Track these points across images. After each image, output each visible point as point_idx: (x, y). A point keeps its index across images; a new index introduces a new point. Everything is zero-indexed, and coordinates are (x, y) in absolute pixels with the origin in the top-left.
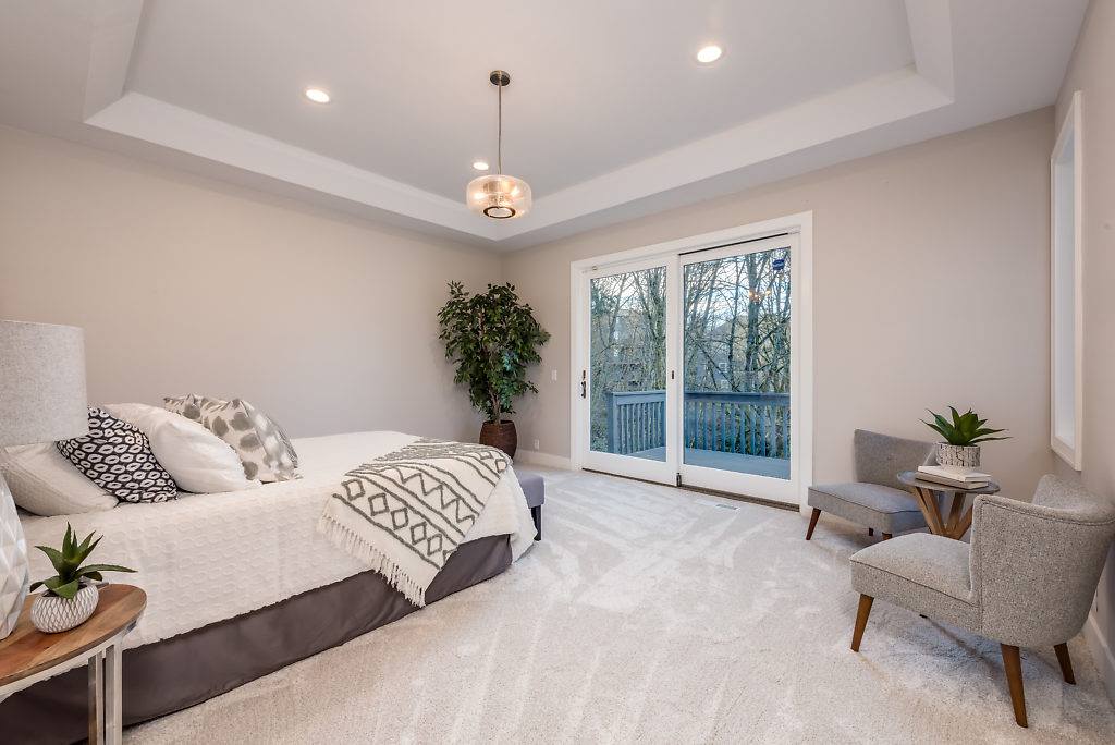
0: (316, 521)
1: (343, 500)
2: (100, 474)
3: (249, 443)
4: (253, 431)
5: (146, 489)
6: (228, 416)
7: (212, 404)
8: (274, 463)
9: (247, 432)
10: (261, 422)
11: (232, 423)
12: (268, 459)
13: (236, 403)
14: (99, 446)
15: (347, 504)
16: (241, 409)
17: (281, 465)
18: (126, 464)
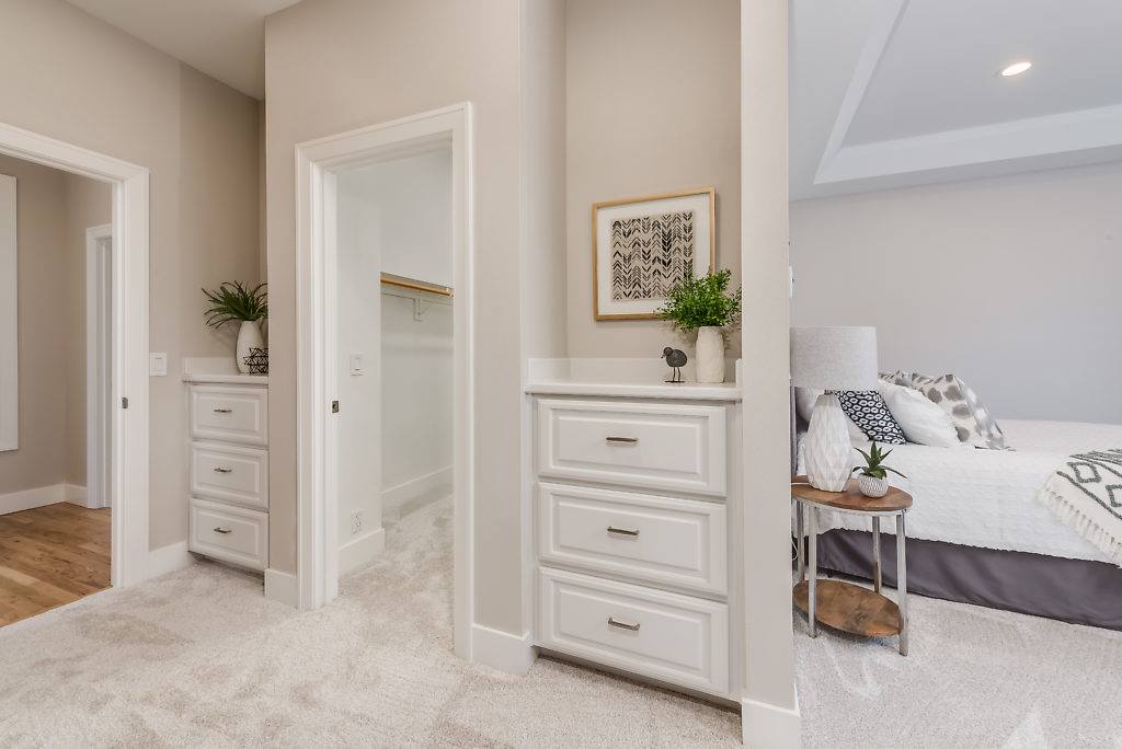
0: (1039, 492)
1: (1071, 480)
2: (860, 418)
3: (961, 412)
4: (965, 402)
5: (886, 434)
6: (942, 387)
7: (922, 379)
8: (985, 433)
9: (959, 403)
10: (972, 396)
11: (946, 394)
12: (979, 428)
13: (949, 378)
14: (859, 400)
15: (1077, 485)
16: (954, 383)
17: (991, 436)
18: (875, 414)
